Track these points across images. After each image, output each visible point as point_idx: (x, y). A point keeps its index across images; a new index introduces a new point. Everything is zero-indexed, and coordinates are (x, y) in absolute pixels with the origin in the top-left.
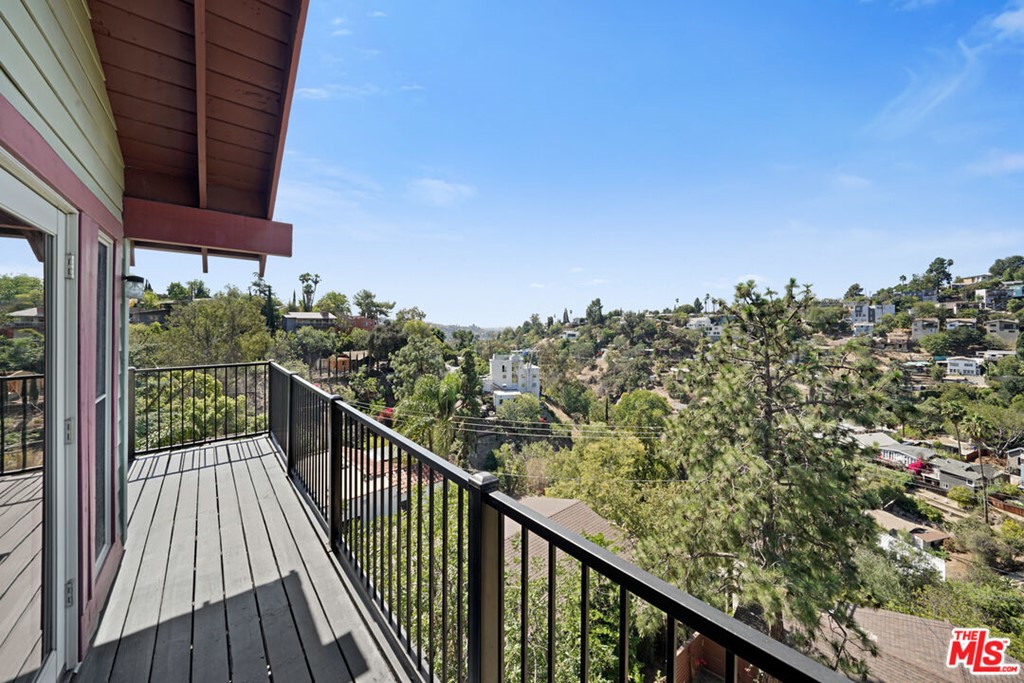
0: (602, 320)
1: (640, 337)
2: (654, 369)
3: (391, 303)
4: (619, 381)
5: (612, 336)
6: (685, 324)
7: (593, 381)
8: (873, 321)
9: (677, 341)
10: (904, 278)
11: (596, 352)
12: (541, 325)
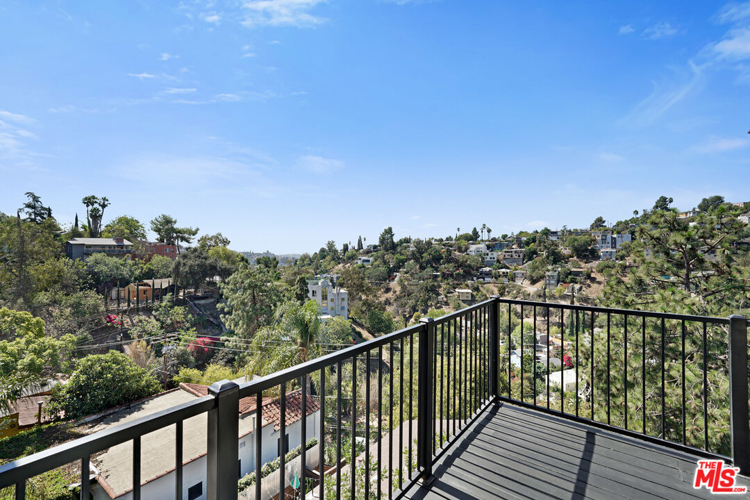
0: (393, 247)
1: (428, 262)
2: (441, 291)
3: (193, 230)
4: (411, 302)
5: (403, 262)
6: (466, 250)
7: (388, 302)
8: (615, 247)
9: (460, 265)
10: (636, 212)
11: (389, 276)
12: (337, 251)
